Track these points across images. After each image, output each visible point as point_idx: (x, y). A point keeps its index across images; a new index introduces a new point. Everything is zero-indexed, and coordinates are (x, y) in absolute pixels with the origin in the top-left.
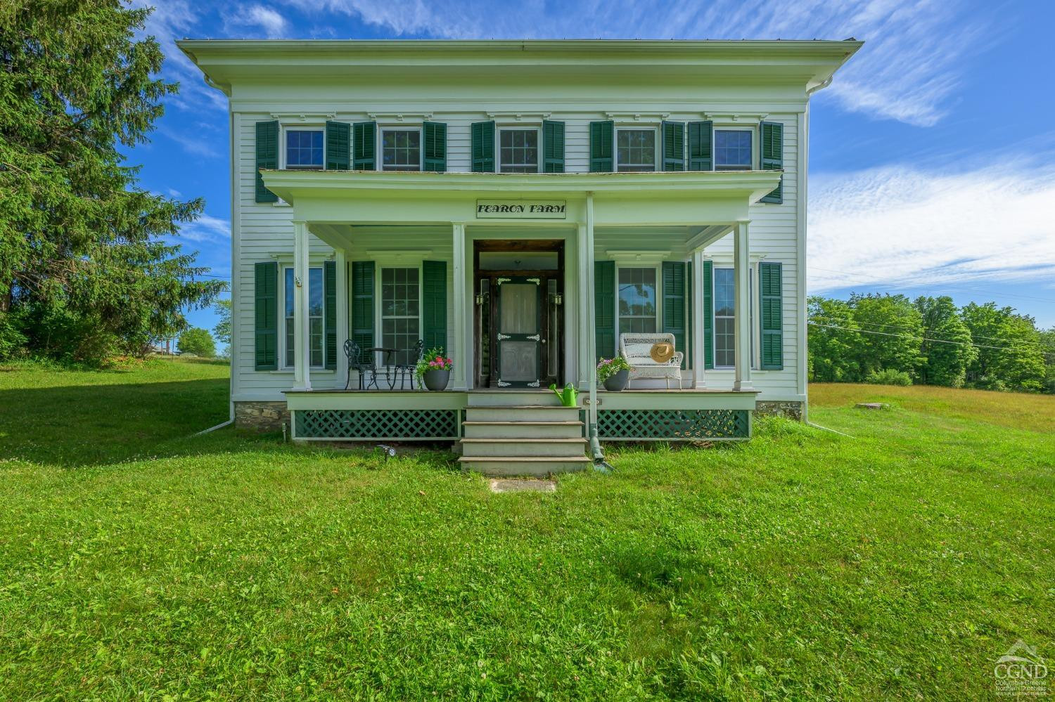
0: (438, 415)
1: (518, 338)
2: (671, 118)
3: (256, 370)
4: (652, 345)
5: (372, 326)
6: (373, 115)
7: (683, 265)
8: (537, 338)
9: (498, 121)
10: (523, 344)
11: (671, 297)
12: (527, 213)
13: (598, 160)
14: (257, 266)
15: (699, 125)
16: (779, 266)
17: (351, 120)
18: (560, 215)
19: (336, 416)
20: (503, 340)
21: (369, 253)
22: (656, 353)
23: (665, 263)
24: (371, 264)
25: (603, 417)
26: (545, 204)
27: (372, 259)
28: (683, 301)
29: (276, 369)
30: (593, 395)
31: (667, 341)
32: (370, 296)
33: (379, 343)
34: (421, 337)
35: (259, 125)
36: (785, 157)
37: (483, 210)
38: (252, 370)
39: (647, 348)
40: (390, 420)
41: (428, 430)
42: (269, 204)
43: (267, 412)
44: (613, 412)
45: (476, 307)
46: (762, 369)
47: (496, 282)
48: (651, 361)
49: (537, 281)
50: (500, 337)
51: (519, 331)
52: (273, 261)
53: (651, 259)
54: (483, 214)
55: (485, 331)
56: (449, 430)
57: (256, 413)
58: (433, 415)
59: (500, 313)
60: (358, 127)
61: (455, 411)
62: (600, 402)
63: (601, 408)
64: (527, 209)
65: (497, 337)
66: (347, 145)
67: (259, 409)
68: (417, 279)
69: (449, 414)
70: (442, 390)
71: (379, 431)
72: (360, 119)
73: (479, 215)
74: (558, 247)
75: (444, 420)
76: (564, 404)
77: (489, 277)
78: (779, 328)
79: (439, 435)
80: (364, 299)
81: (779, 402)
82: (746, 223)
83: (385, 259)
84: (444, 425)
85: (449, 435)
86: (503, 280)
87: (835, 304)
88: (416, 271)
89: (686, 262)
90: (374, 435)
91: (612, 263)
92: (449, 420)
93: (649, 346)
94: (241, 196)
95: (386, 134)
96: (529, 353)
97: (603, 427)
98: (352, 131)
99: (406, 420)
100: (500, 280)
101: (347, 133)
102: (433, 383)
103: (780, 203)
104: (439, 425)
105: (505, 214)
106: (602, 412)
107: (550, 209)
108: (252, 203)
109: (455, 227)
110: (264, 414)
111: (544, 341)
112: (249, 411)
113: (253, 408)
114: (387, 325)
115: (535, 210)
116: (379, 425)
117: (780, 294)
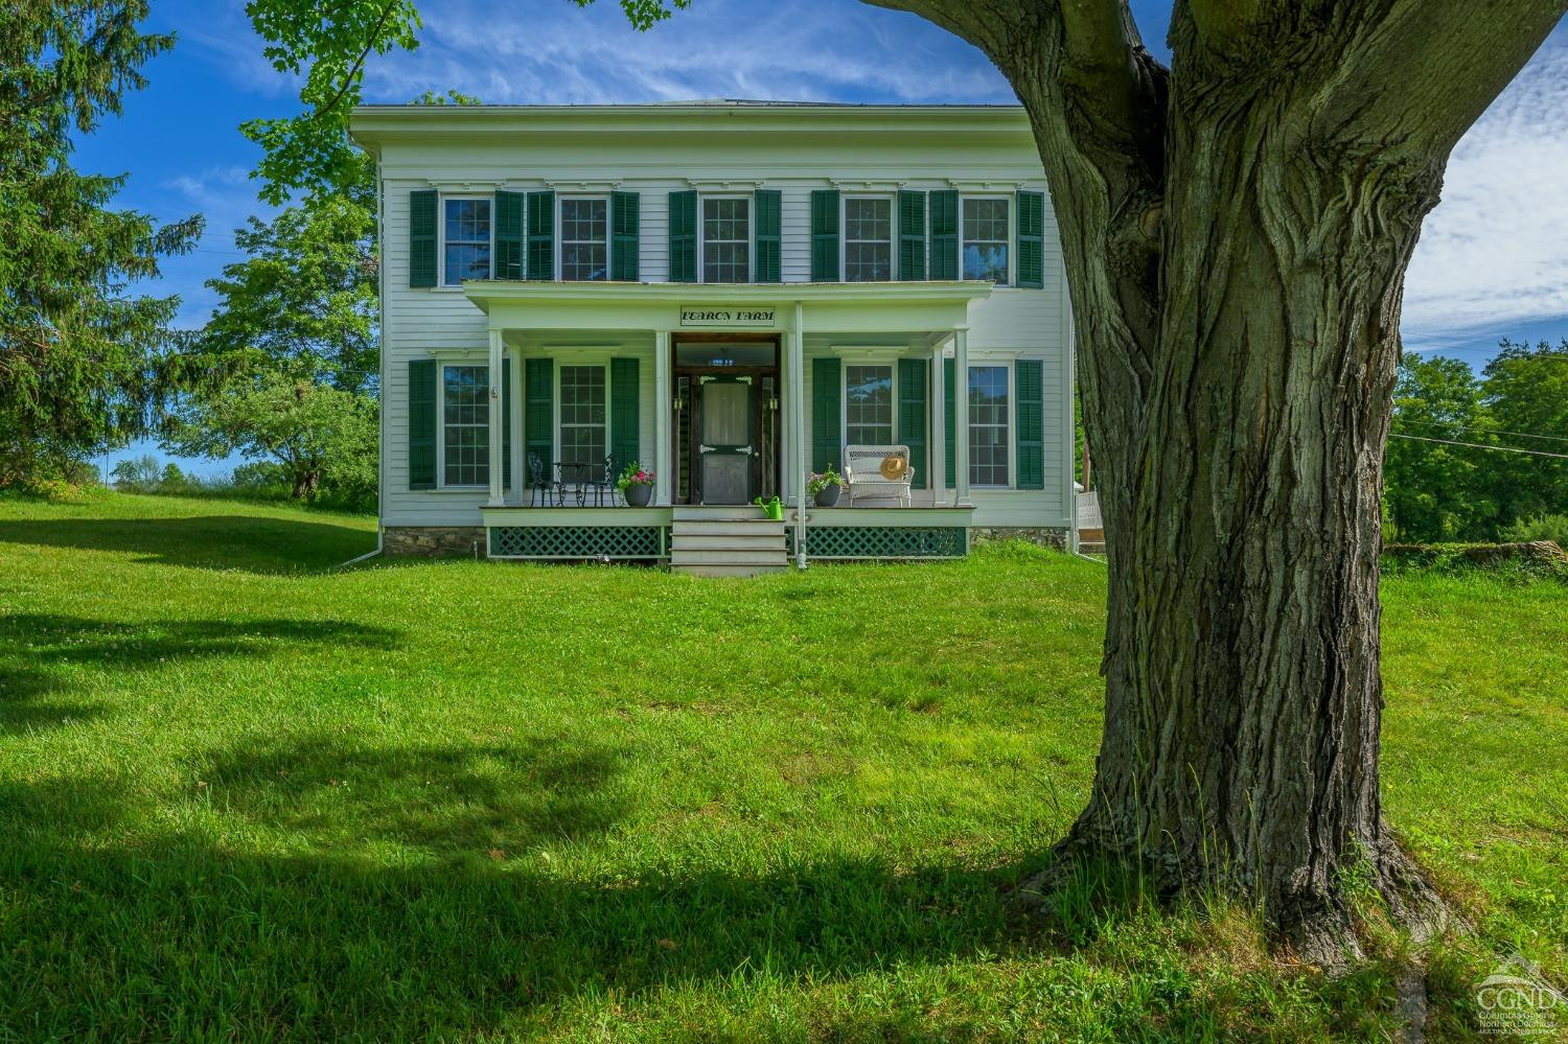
0: (641, 532)
1: (724, 450)
2: (909, 186)
3: (411, 488)
4: (882, 459)
5: (550, 437)
6: (551, 183)
7: (924, 361)
8: (749, 450)
9: (700, 189)
10: (731, 458)
11: (909, 401)
12: (733, 320)
13: (821, 236)
14: (412, 364)
15: (941, 194)
16: (1039, 364)
17: (526, 189)
18: (769, 322)
19: (534, 532)
20: (706, 453)
21: (546, 348)
22: (887, 468)
23: (902, 361)
24: (550, 361)
25: (813, 535)
26: (753, 311)
27: (549, 355)
28: (924, 406)
29: (435, 487)
30: (802, 510)
31: (901, 455)
32: (547, 401)
33: (557, 457)
34: (608, 452)
35: (414, 195)
36: (1046, 232)
37: (688, 317)
38: (405, 489)
39: (878, 462)
40: (590, 537)
41: (630, 548)
42: (426, 289)
43: (423, 540)
44: (824, 529)
45: (674, 412)
46: (1018, 488)
47: (698, 381)
48: (881, 478)
49: (749, 379)
50: (703, 449)
51: (726, 441)
52: (429, 358)
53: (887, 356)
54: (687, 321)
55: (684, 440)
56: (652, 547)
57: (409, 541)
58: (635, 532)
59: (702, 418)
60: (533, 197)
61: (659, 528)
62: (810, 518)
63: (811, 524)
64: (734, 316)
65: (698, 450)
66: (520, 218)
67: (413, 536)
68: (602, 381)
69: (652, 531)
70: (642, 505)
71: (579, 548)
72: (536, 188)
73: (684, 322)
74: (775, 339)
75: (646, 537)
76: (770, 517)
77: (689, 375)
78: (1039, 438)
79: (641, 553)
80: (540, 404)
81: (1040, 528)
82: (964, 331)
83: (564, 357)
84: (646, 542)
85: (652, 553)
86: (707, 378)
87: (1447, 369)
88: (601, 370)
89: (928, 359)
90: (573, 553)
91: (836, 362)
92: (652, 537)
93: (879, 461)
94: (392, 280)
95: (565, 203)
96: (739, 469)
97: (813, 545)
98: (525, 201)
99: (607, 537)
100: (703, 379)
101: (520, 205)
102: (636, 497)
103: (1041, 287)
104: (641, 542)
105: (710, 322)
106: (813, 529)
107: (757, 316)
108: (407, 288)
109: (658, 334)
110: (418, 542)
111: (757, 454)
112: (401, 538)
113: (406, 534)
114: (567, 436)
115: (742, 317)
116: (579, 543)
117: (1040, 397)
